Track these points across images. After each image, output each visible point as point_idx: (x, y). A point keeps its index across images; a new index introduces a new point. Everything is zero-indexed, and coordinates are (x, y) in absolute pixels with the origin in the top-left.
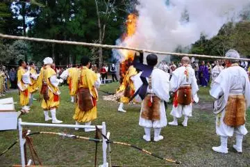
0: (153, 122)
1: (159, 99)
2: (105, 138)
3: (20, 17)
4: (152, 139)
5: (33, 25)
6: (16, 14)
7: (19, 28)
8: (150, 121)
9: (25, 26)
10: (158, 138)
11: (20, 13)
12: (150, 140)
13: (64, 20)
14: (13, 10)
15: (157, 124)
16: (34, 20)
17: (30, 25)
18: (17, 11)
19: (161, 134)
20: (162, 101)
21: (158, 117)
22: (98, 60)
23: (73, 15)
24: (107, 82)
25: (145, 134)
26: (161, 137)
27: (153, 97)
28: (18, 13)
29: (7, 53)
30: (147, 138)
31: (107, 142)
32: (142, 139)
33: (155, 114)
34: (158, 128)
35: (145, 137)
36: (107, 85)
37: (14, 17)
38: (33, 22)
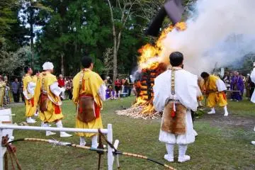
0: (176, 137)
1: (185, 107)
2: (112, 147)
3: (28, 26)
4: (176, 159)
5: (41, 34)
6: (23, 23)
7: (25, 37)
8: (174, 135)
9: (33, 35)
10: (184, 158)
11: (28, 22)
12: (173, 160)
13: (75, 29)
14: (21, 19)
15: (182, 140)
16: (43, 29)
17: (38, 34)
18: (24, 19)
19: (187, 153)
20: (187, 110)
21: (183, 131)
22: (111, 71)
23: (85, 23)
24: (121, 96)
25: (166, 153)
26: (188, 158)
27: (176, 105)
28: (26, 21)
29: (10, 62)
30: (169, 157)
31: (115, 153)
32: (163, 159)
33: (179, 126)
34: (183, 145)
35: (166, 157)
36: (122, 99)
37: (21, 25)
38: (41, 31)
